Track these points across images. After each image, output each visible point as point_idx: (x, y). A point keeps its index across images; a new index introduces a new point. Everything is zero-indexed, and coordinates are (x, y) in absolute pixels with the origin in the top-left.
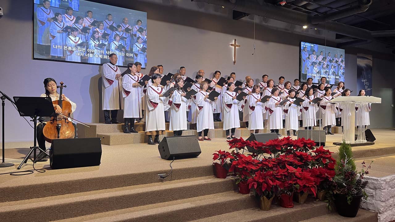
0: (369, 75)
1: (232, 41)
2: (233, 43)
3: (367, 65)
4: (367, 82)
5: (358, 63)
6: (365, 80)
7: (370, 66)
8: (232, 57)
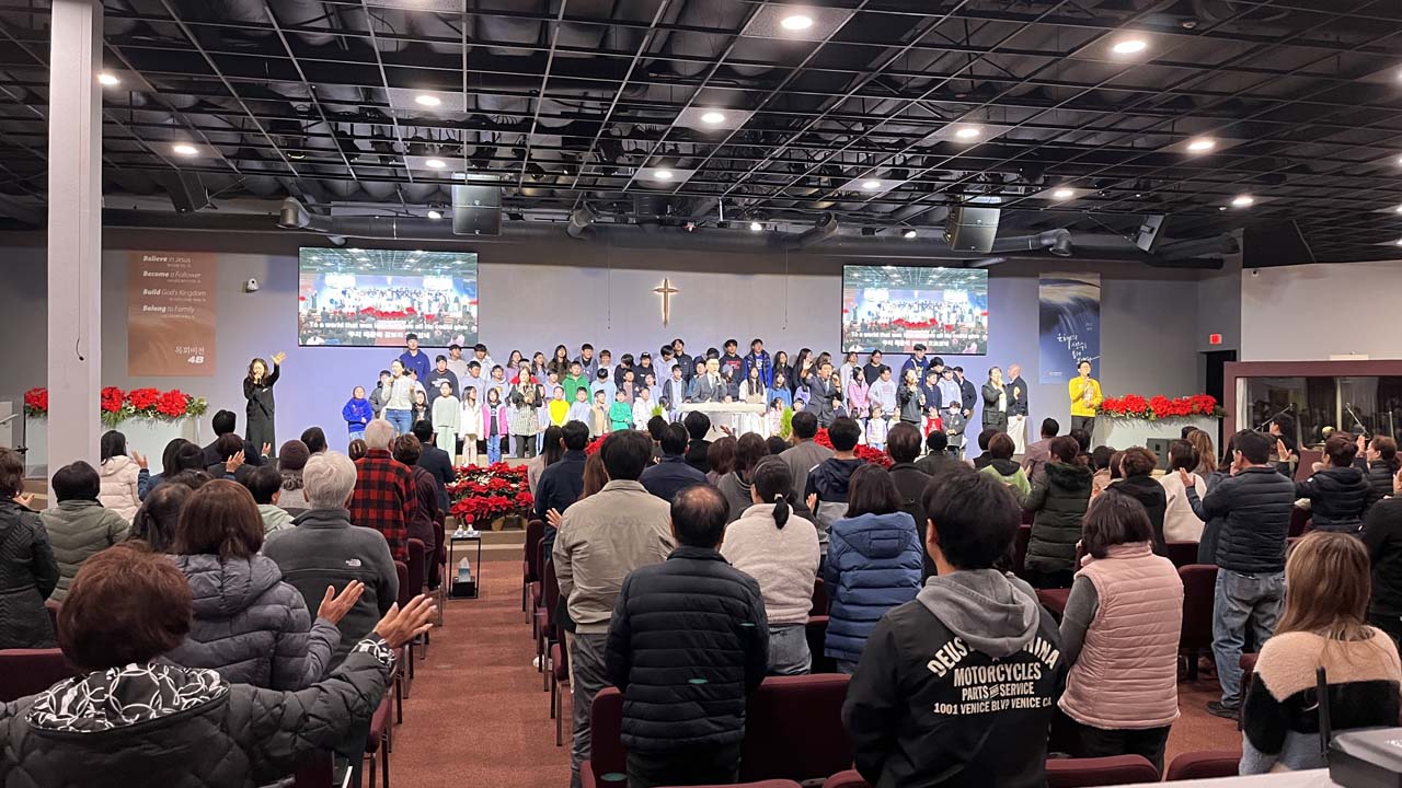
0: (1087, 324)
1: (659, 284)
2: (663, 287)
3: (1078, 300)
4: (1079, 340)
5: (1041, 296)
6: (1070, 338)
7: (1092, 301)
8: (660, 314)
